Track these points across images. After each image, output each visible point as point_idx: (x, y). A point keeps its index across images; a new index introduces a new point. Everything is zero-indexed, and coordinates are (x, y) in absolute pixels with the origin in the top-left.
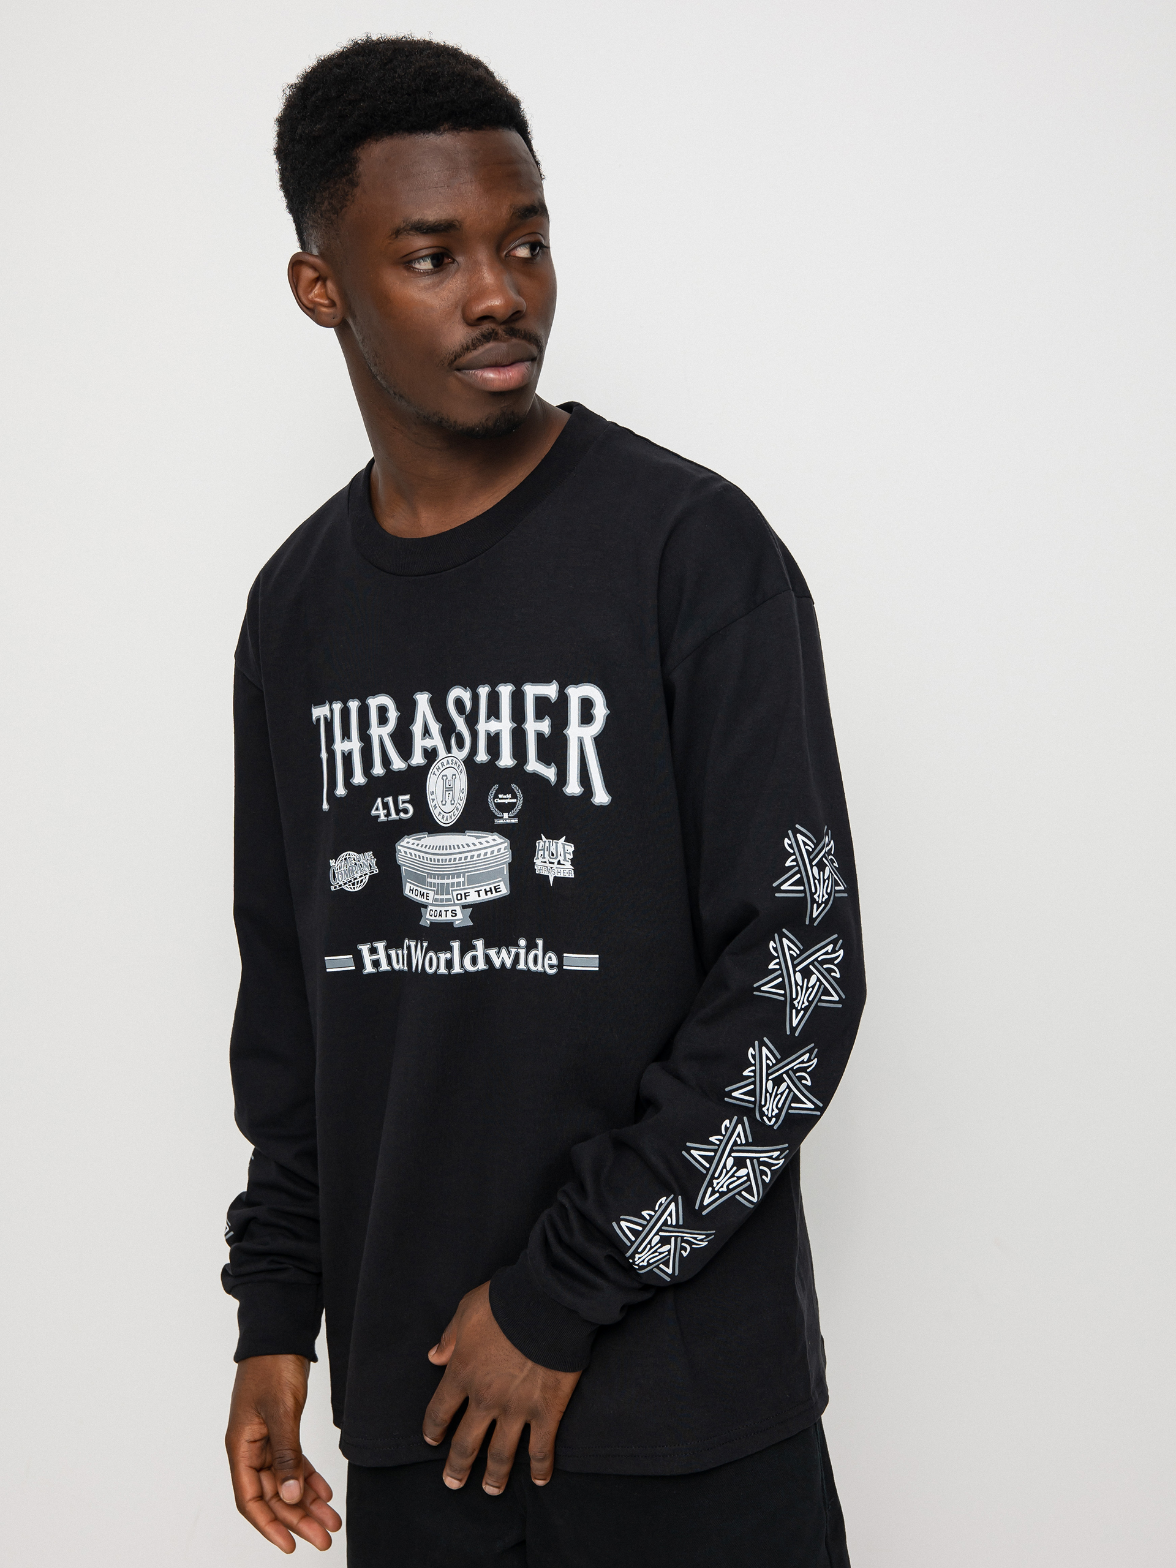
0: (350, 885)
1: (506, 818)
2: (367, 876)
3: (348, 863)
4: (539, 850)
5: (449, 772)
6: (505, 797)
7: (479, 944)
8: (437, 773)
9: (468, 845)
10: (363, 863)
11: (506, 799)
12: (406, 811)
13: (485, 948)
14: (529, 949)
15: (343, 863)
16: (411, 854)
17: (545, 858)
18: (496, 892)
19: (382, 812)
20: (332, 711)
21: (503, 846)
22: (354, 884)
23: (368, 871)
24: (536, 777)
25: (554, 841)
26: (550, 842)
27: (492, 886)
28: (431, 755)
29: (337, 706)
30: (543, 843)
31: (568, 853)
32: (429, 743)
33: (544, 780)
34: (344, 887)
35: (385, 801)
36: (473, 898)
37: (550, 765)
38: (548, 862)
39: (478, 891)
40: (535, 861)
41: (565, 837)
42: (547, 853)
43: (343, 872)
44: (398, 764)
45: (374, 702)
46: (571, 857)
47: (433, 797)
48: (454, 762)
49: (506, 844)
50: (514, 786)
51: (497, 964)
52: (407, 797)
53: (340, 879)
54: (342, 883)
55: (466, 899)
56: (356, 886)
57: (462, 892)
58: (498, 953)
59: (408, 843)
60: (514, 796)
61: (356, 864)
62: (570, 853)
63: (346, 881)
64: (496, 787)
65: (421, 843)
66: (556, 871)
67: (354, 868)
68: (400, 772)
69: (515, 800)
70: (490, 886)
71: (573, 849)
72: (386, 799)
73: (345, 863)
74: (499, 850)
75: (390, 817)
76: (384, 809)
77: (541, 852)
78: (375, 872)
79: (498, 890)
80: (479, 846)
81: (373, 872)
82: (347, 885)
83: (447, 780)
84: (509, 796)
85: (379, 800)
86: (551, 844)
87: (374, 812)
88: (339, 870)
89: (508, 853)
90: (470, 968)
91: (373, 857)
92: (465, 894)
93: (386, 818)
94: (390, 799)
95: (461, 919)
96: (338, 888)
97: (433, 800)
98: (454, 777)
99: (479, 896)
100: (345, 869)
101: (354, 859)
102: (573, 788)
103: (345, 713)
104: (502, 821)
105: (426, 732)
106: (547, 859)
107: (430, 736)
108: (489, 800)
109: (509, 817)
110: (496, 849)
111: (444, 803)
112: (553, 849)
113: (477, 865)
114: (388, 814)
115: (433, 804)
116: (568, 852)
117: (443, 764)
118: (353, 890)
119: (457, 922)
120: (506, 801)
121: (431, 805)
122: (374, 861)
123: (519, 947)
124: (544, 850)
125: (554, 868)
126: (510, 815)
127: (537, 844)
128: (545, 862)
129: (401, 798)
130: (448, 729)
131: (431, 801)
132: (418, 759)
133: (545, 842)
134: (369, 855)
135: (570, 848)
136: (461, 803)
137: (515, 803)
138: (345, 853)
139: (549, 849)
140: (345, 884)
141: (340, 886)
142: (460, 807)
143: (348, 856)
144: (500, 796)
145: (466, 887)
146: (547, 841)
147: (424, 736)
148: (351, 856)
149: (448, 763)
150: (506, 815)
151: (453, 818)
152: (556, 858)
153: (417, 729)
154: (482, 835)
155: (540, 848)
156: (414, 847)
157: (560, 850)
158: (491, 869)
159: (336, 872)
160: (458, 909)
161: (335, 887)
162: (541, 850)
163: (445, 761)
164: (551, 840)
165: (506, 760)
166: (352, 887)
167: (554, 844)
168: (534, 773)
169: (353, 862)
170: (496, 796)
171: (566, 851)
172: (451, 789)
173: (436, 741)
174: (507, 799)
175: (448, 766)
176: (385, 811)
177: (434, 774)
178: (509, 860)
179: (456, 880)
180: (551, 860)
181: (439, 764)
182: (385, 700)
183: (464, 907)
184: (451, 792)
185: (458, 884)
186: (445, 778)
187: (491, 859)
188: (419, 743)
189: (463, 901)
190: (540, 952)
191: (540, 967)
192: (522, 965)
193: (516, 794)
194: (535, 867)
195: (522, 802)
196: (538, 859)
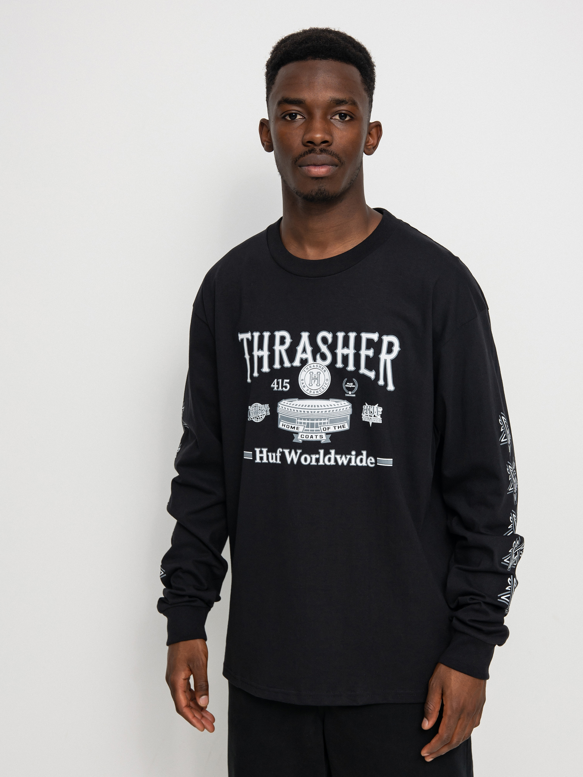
2: (264, 416)
4: (364, 410)
5: (315, 371)
7: (333, 452)
8: (307, 371)
10: (263, 409)
11: (351, 385)
12: (286, 387)
13: (335, 454)
14: (357, 456)
15: (254, 408)
16: (285, 408)
17: (367, 413)
19: (276, 386)
20: (253, 336)
21: (348, 407)
22: (257, 419)
23: (265, 413)
24: (364, 376)
25: (372, 406)
26: (370, 406)
28: (304, 362)
29: (257, 334)
30: (366, 407)
32: (304, 356)
33: (369, 378)
35: (278, 381)
36: (332, 430)
37: (372, 371)
39: (335, 427)
40: (362, 415)
42: (368, 411)
44: (287, 364)
45: (278, 334)
46: (381, 414)
47: (303, 382)
48: (318, 366)
49: (350, 406)
50: (354, 379)
51: (340, 463)
52: (288, 381)
53: (252, 416)
55: (328, 430)
58: (341, 457)
59: (285, 402)
60: (354, 384)
61: (260, 409)
64: (346, 379)
65: (292, 403)
66: (373, 420)
68: (287, 368)
69: (354, 386)
70: (341, 425)
71: (382, 410)
72: (279, 380)
75: (279, 389)
76: (277, 385)
78: (268, 414)
79: (344, 427)
80: (336, 406)
81: (267, 414)
83: (313, 375)
85: (276, 380)
87: (272, 386)
88: (252, 411)
89: (351, 410)
90: (327, 463)
91: (268, 407)
92: (328, 428)
93: (277, 389)
94: (280, 380)
95: (325, 439)
97: (303, 383)
98: (319, 373)
99: (335, 429)
100: (255, 411)
102: (381, 382)
103: (261, 337)
104: (348, 395)
105: (304, 351)
107: (306, 353)
108: (343, 385)
109: (352, 393)
110: (345, 408)
111: (311, 385)
112: (371, 410)
113: (335, 415)
114: (278, 388)
115: (302, 385)
116: (380, 411)
117: (310, 367)
118: (257, 422)
121: (301, 386)
122: (269, 409)
125: (372, 418)
127: (363, 407)
128: (367, 416)
129: (285, 380)
130: (316, 350)
131: (301, 384)
132: (297, 363)
134: (267, 406)
136: (326, 386)
137: (355, 387)
139: (369, 409)
140: (254, 418)
142: (325, 388)
143: (256, 405)
144: (348, 384)
145: (329, 424)
146: (368, 406)
147: (303, 352)
149: (314, 366)
150: (350, 393)
151: (319, 392)
152: (373, 414)
153: (300, 348)
155: (365, 409)
156: (288, 405)
157: (376, 410)
158: (342, 416)
160: (323, 434)
161: (249, 419)
162: (365, 410)
163: (312, 365)
165: (351, 368)
168: (363, 374)
170: (346, 384)
171: (378, 411)
172: (317, 379)
173: (309, 355)
175: (314, 368)
176: (277, 386)
177: (304, 371)
178: (350, 413)
180: (370, 415)
181: (308, 367)
182: (285, 334)
183: (327, 434)
184: (316, 380)
185: (325, 423)
186: (311, 373)
187: (342, 412)
188: (299, 355)
190: (364, 457)
191: (364, 464)
192: (353, 464)
193: (355, 383)
194: (362, 418)
195: (357, 387)
196: (364, 414)
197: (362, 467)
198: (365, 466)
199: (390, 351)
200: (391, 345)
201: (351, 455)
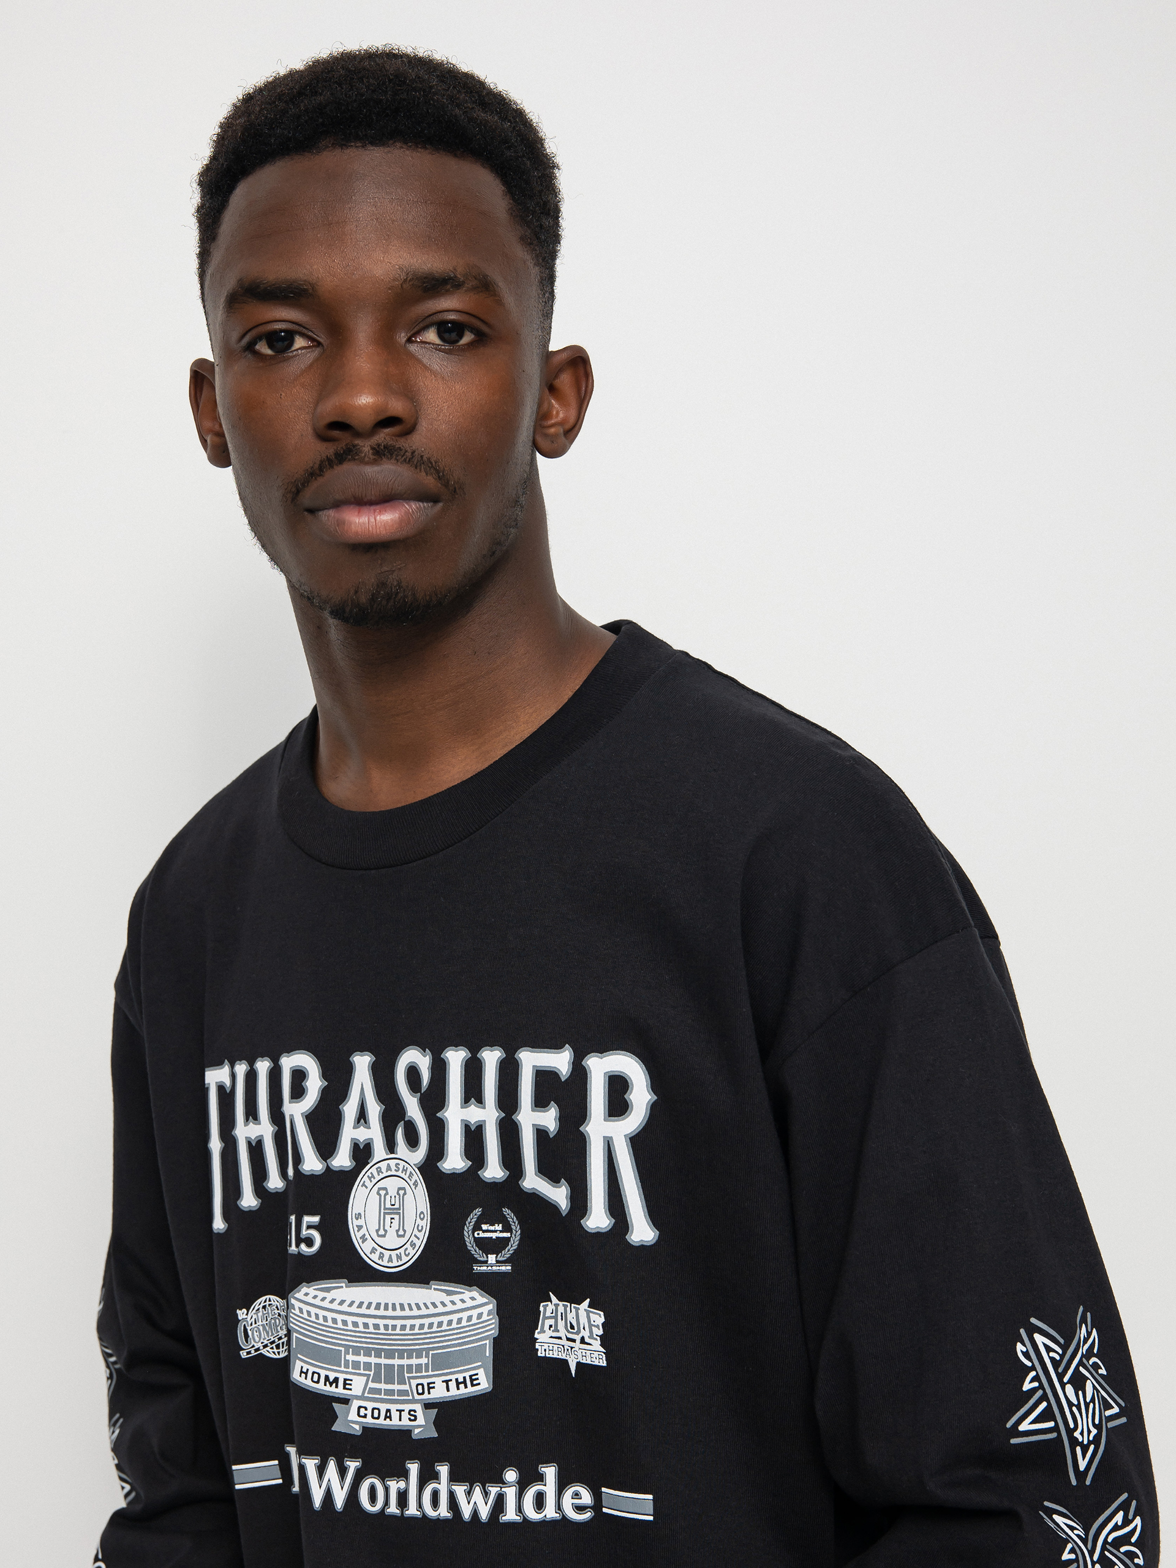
0: (272, 1348)
1: (493, 1264)
3: (268, 1313)
4: (545, 1318)
5: (392, 1184)
6: (492, 1228)
7: (445, 1471)
8: (369, 1185)
9: (434, 1305)
11: (493, 1231)
12: (309, 1242)
13: (452, 1480)
14: (522, 1486)
15: (260, 1314)
16: (309, 1313)
17: (556, 1330)
18: (473, 1385)
20: (233, 1076)
21: (485, 1310)
22: (278, 1347)
24: (537, 1200)
25: (573, 1305)
26: (565, 1306)
27: (467, 1375)
28: (362, 1153)
29: (241, 1069)
30: (551, 1307)
31: (594, 1326)
32: (362, 1135)
33: (551, 1207)
34: (264, 1352)
36: (439, 1392)
37: (559, 1182)
38: (564, 1338)
39: (447, 1382)
40: (536, 1336)
41: (588, 1300)
42: (561, 1324)
43: (261, 1328)
44: (312, 1163)
45: (288, 1065)
46: (601, 1332)
47: (361, 1222)
48: (401, 1167)
49: (490, 1307)
50: (507, 1211)
51: (467, 1512)
52: (316, 1219)
53: (257, 1339)
54: (260, 1345)
55: (429, 1393)
56: (281, 1350)
57: (425, 1382)
58: (469, 1493)
59: (306, 1294)
60: (507, 1228)
61: (279, 1315)
62: (597, 1327)
63: (266, 1342)
64: (478, 1211)
65: (329, 1296)
66: (576, 1354)
67: (277, 1320)
68: (313, 1177)
69: (508, 1235)
70: (464, 1375)
71: (603, 1320)
73: (263, 1314)
74: (480, 1316)
77: (548, 1322)
79: (475, 1382)
80: (450, 1307)
82: (268, 1349)
83: (388, 1197)
84: (499, 1227)
86: (568, 1309)
88: (254, 1325)
89: (493, 1321)
90: (429, 1511)
92: (428, 1384)
94: (291, 1220)
95: (422, 1425)
96: (253, 1354)
97: (360, 1227)
98: (401, 1192)
99: (448, 1390)
100: (264, 1322)
101: (277, 1307)
102: (598, 1219)
103: (251, 1078)
104: (485, 1268)
105: (362, 1116)
106: (562, 1333)
107: (366, 1123)
108: (465, 1233)
109: (497, 1262)
110: (474, 1313)
111: (382, 1232)
112: (570, 1317)
113: (447, 1338)
115: (359, 1235)
116: (595, 1324)
117: (379, 1171)
118: (277, 1357)
119: (417, 1431)
120: (494, 1235)
121: (355, 1236)
123: (505, 1483)
124: (556, 1318)
125: (574, 1349)
126: (499, 1259)
127: (541, 1309)
128: (560, 1338)
129: (307, 1219)
130: (393, 1114)
131: (356, 1229)
132: (342, 1159)
133: (557, 1305)
135: (599, 1318)
136: (420, 1235)
137: (508, 1239)
138: (263, 1298)
139: (564, 1316)
140: (265, 1346)
141: (257, 1350)
142: (418, 1243)
143: (268, 1303)
144: (484, 1227)
145: (430, 1373)
146: (561, 1303)
147: (359, 1122)
148: (272, 1302)
149: (389, 1168)
150: (492, 1259)
151: (405, 1259)
152: (576, 1333)
153: (350, 1109)
154: (456, 1289)
155: (548, 1314)
156: (317, 1302)
157: (583, 1320)
158: (467, 1347)
159: (249, 1328)
160: (418, 1408)
161: (248, 1353)
162: (549, 1318)
163: (383, 1165)
164: (569, 1304)
165: (494, 1170)
166: (275, 1350)
167: (573, 1310)
168: (534, 1193)
169: (276, 1311)
170: (477, 1227)
171: (592, 1323)
172: (396, 1211)
173: (374, 1133)
174: (495, 1231)
175: (389, 1173)
177: (364, 1185)
178: (494, 1332)
179: (414, 1361)
180: (568, 1336)
181: (374, 1170)
182: (304, 1060)
183: (428, 1406)
184: (396, 1217)
185: (419, 1368)
186: (383, 1193)
187: (467, 1329)
188: (349, 1133)
189: (426, 1396)
190: (550, 1487)
191: (550, 1512)
192: (510, 1515)
193: (510, 1225)
194: (537, 1346)
195: (518, 1238)
196: (542, 1331)
197: (544, 1523)
198: (553, 1522)
199: (618, 1106)
200: (618, 1086)
201: (504, 1483)
